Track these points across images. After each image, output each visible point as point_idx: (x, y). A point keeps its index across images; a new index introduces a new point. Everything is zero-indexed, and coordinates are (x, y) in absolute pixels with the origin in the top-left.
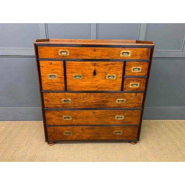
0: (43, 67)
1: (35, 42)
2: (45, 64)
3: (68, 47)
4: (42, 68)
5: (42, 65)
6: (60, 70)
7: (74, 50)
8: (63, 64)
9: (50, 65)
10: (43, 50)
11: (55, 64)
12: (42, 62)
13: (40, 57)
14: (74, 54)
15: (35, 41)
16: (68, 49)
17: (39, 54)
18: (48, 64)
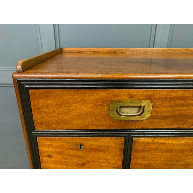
0: (49, 156)
1: (19, 72)
2: (56, 148)
3: (151, 92)
4: (46, 159)
5: (47, 152)
6: (110, 163)
7: (172, 99)
8: (123, 146)
9: (74, 149)
10: (50, 102)
11: (94, 147)
12: (49, 143)
13: (38, 128)
14: (167, 114)
15: (19, 67)
16: (148, 97)
17: (35, 116)
18: (67, 149)
